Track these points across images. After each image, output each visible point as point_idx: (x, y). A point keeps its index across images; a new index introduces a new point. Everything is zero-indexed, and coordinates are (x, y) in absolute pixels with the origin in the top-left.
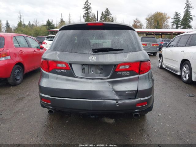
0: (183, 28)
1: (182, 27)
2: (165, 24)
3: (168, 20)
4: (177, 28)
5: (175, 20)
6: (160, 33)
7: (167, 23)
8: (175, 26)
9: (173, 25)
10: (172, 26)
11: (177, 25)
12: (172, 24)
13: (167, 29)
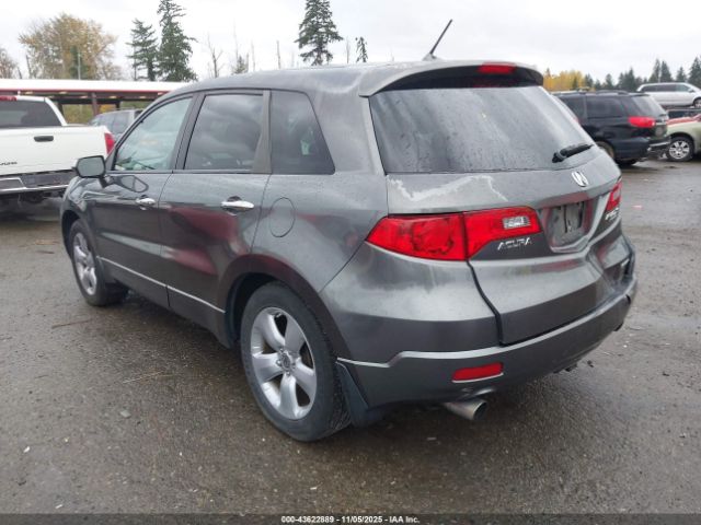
0: (169, 79)
1: (165, 75)
2: (100, 60)
3: (110, 47)
4: (151, 76)
5: (138, 48)
6: (113, 97)
7: (112, 60)
8: (144, 72)
9: (135, 65)
10: (133, 70)
11: (150, 67)
12: (132, 61)
13: (119, 79)
